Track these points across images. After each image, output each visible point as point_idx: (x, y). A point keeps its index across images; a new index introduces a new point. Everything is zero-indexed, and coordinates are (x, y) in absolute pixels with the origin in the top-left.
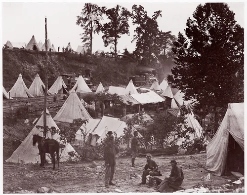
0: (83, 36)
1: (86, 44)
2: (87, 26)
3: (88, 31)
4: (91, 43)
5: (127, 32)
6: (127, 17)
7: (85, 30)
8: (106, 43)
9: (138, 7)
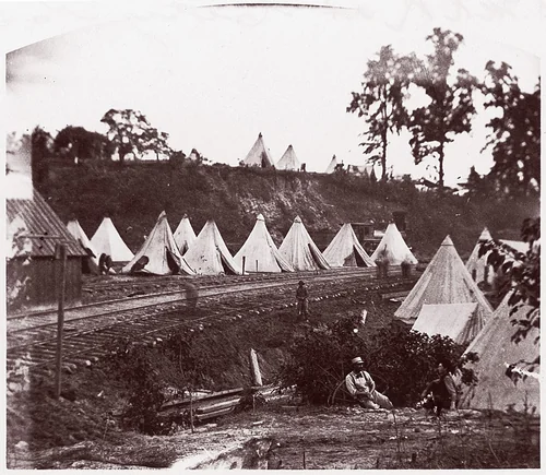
0: (365, 139)
1: (372, 158)
2: (375, 115)
3: (377, 127)
4: (384, 155)
5: (467, 128)
6: (470, 91)
7: (370, 125)
8: (418, 156)
9: (497, 66)
